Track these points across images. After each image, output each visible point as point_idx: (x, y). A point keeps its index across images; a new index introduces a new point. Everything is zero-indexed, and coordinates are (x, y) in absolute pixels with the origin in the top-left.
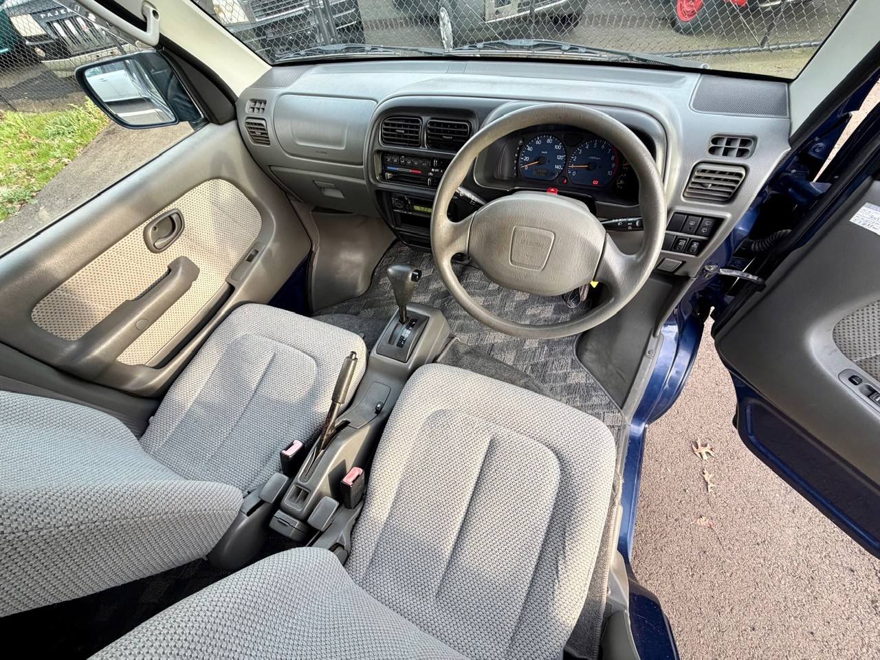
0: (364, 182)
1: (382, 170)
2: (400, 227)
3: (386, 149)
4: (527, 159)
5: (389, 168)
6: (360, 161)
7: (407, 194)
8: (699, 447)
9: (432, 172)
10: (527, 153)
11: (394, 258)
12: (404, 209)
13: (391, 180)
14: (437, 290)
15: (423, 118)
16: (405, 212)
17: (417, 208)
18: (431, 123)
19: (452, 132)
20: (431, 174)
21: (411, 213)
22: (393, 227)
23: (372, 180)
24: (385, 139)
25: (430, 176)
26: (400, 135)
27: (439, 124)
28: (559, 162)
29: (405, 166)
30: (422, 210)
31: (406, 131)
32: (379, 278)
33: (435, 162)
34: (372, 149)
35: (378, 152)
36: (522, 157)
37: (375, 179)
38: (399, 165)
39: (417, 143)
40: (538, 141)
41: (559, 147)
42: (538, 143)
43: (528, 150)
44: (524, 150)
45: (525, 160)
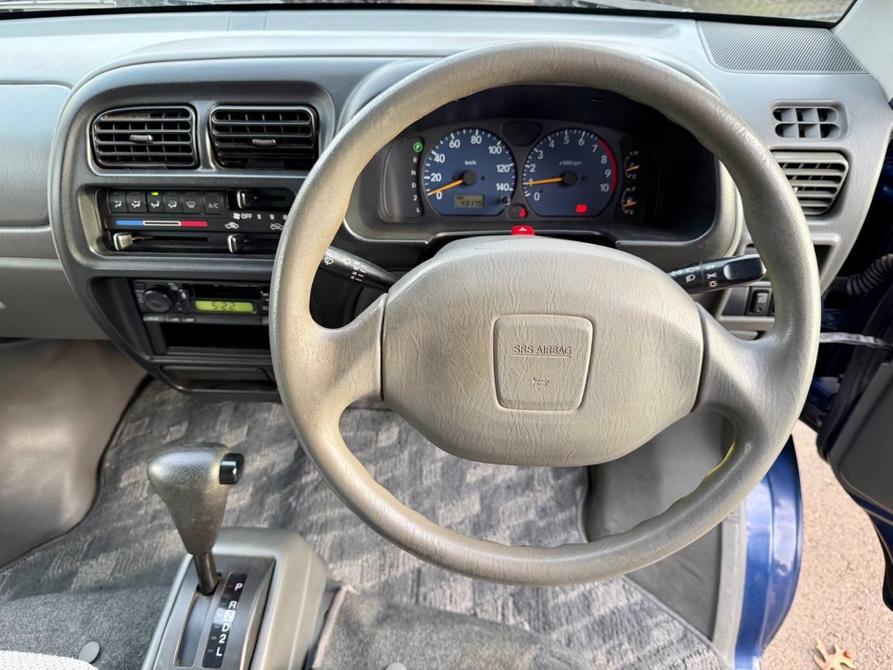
0: (56, 265)
1: (104, 230)
2: (164, 355)
3: (109, 181)
4: (436, 177)
5: (120, 223)
6: (41, 217)
7: (175, 276)
8: (826, 657)
9: (236, 221)
10: (436, 167)
11: (147, 420)
12: (171, 311)
13: (129, 250)
14: (264, 472)
15: (196, 104)
16: (176, 320)
17: (204, 305)
18: (220, 115)
19: (272, 129)
20: (232, 225)
21: (190, 320)
22: (147, 358)
23: (77, 256)
24: (103, 158)
25: (232, 231)
26: (141, 146)
27: (238, 115)
28: (502, 178)
29: (163, 213)
30: (219, 309)
31: (157, 137)
32: (117, 473)
33: (240, 198)
34: (72, 183)
35: (89, 189)
36: (428, 174)
37: (84, 248)
38: (147, 212)
39: (190, 159)
40: (454, 141)
41: (497, 150)
42: (455, 145)
43: (435, 160)
44: (428, 161)
45: (432, 180)
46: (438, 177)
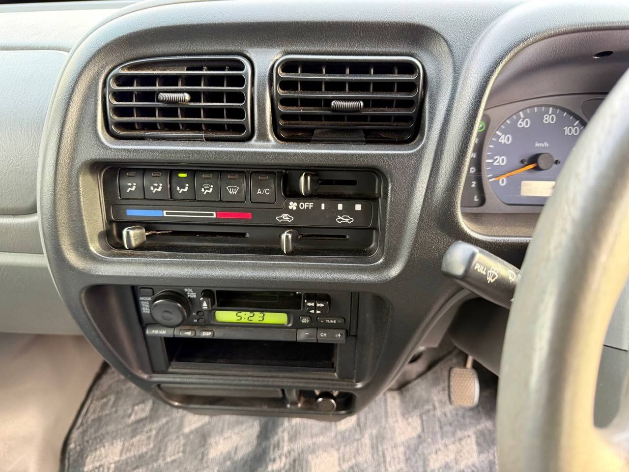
1: (110, 222)
2: (165, 372)
3: (124, 156)
4: (500, 160)
5: (133, 213)
6: (28, 204)
7: (192, 282)
9: (291, 212)
10: (501, 150)
11: (112, 398)
12: (185, 323)
15: (252, 53)
16: (189, 334)
17: (225, 316)
18: (288, 66)
20: (286, 217)
21: (207, 334)
22: (145, 376)
23: (72, 258)
24: (119, 125)
25: (285, 227)
26: (170, 110)
27: (312, 67)
29: (193, 200)
30: (244, 320)
31: (195, 96)
33: (304, 183)
34: (72, 159)
35: (96, 167)
36: (491, 157)
37: (81, 246)
38: (170, 199)
39: (240, 128)
40: (523, 121)
41: (573, 131)
42: (524, 124)
43: (500, 141)
44: (492, 143)
45: (495, 164)
46: (503, 160)
